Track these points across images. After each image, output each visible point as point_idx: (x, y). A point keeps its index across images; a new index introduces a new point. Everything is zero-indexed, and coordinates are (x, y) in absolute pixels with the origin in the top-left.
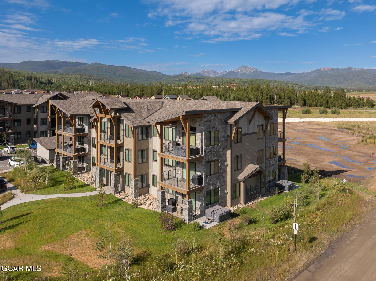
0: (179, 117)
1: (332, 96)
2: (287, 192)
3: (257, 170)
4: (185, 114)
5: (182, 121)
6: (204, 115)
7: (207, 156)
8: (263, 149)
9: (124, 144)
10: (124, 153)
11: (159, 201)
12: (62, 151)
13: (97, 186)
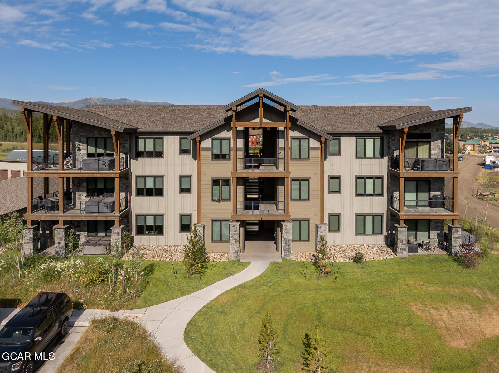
10: (290, 188)
11: (402, 242)
12: (62, 214)
13: (234, 257)
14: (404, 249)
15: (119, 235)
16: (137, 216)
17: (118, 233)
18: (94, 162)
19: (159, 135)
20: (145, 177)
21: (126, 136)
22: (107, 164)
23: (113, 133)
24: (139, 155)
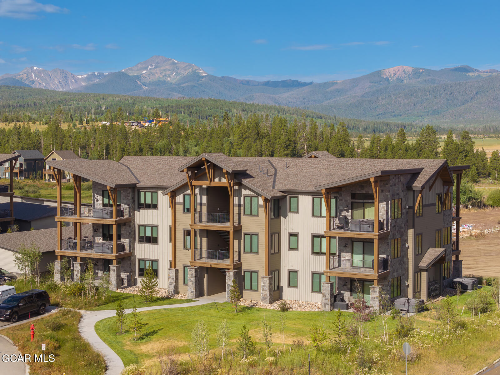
0: (369, 179)
1: (440, 150)
2: (471, 291)
3: (442, 254)
4: (380, 174)
5: (373, 184)
6: (391, 177)
7: (392, 232)
8: (441, 229)
9: (241, 226)
10: (242, 241)
11: (326, 297)
12: (79, 252)
13: (191, 297)
14: (327, 304)
15: (115, 272)
16: (139, 260)
17: (114, 270)
18: (100, 211)
19: (154, 189)
20: (145, 226)
21: (129, 190)
22: (109, 213)
23: (108, 188)
24: (141, 206)
